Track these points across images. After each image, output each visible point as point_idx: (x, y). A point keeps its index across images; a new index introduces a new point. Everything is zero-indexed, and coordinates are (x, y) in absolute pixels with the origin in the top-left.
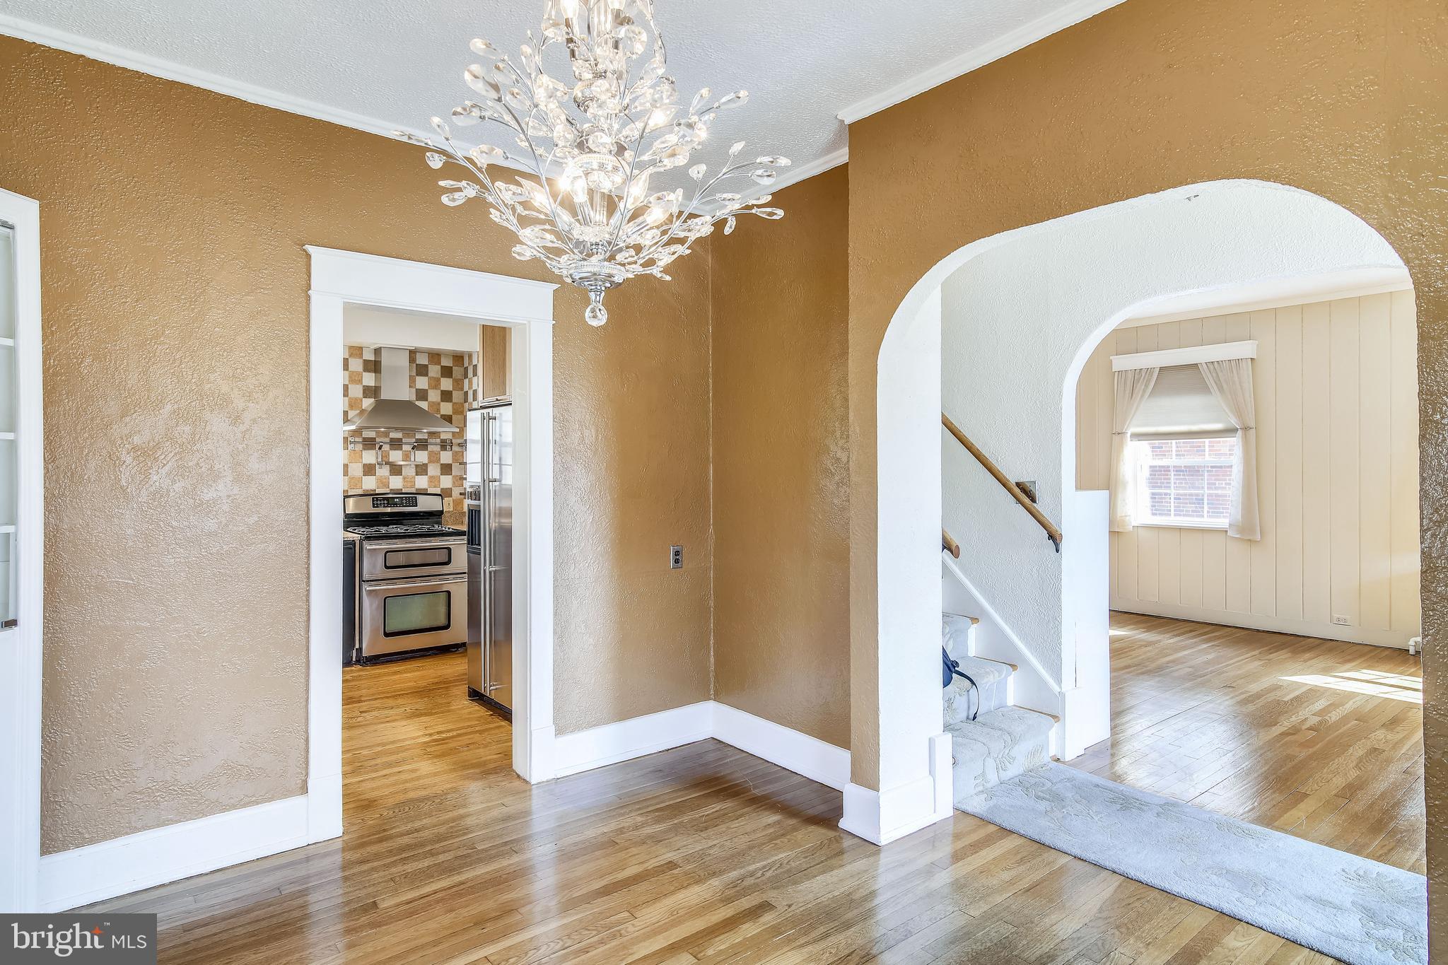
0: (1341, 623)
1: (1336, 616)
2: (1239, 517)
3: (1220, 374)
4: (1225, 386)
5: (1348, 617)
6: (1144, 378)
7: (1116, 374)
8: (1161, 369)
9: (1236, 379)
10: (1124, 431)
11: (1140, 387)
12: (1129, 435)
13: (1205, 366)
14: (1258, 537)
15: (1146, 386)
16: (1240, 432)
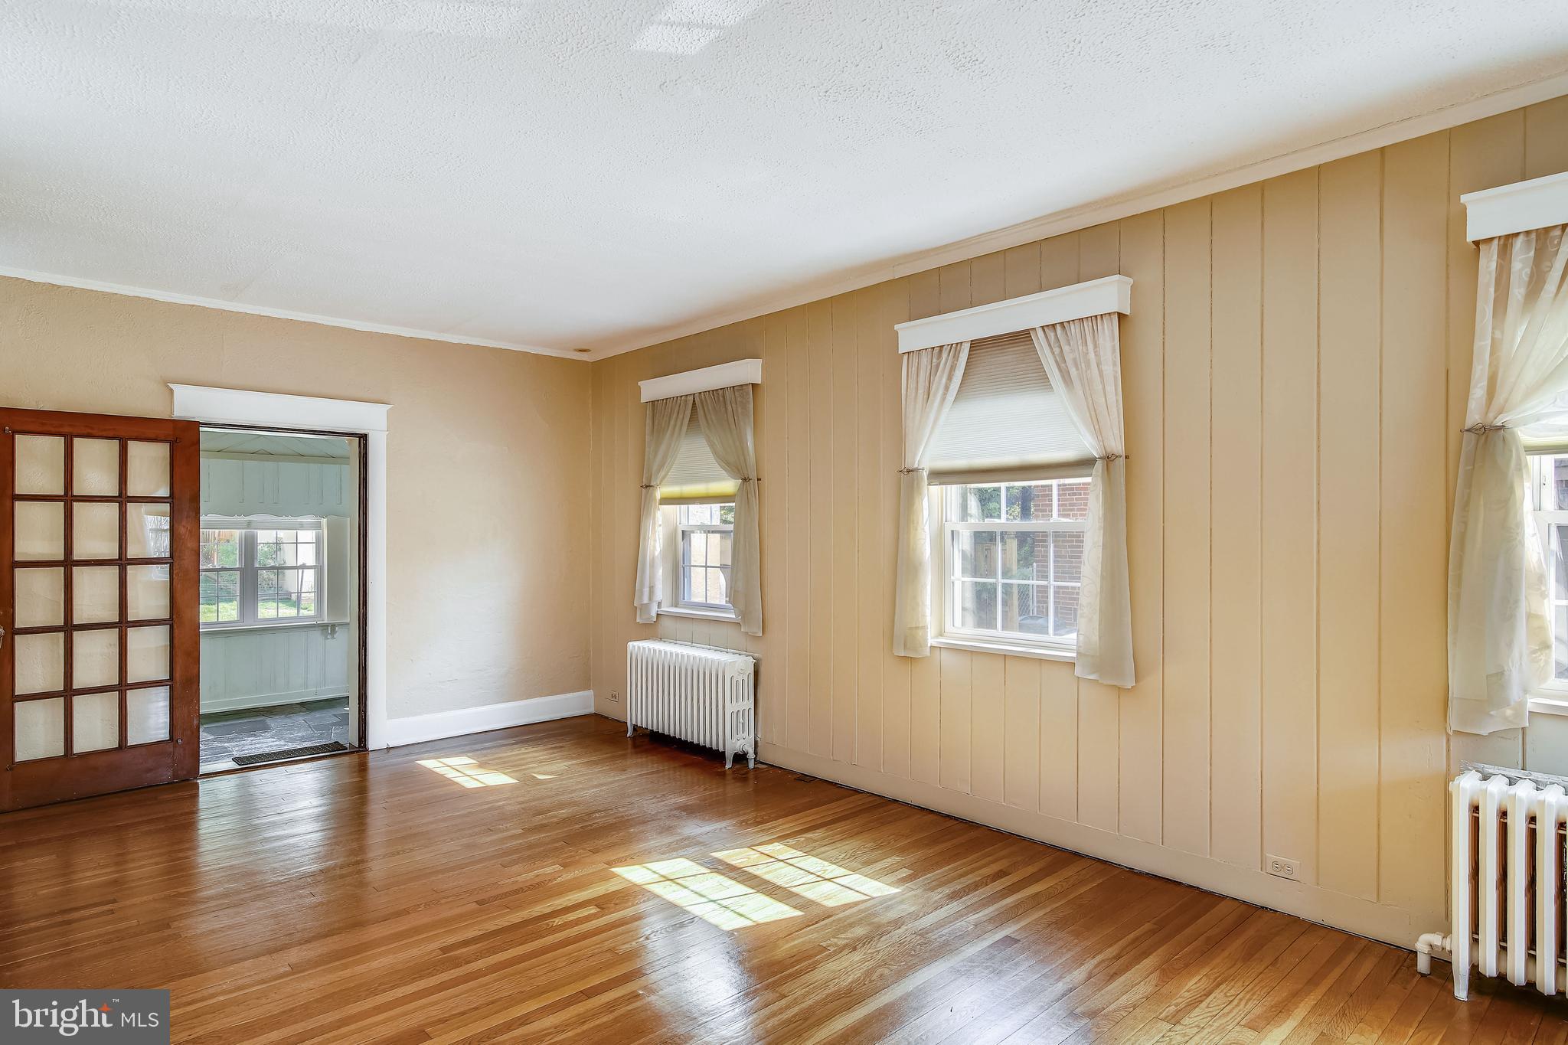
0: (1281, 873)
1: (1271, 856)
2: (1095, 638)
3: (1066, 348)
4: (1073, 372)
5: (1294, 862)
6: (946, 363)
7: (906, 357)
8: (976, 345)
9: (1092, 356)
10: (916, 466)
11: (941, 379)
12: (925, 474)
13: (1040, 333)
14: (1130, 683)
15: (950, 378)
16: (1099, 465)
